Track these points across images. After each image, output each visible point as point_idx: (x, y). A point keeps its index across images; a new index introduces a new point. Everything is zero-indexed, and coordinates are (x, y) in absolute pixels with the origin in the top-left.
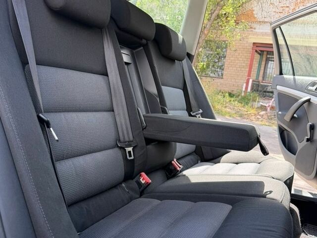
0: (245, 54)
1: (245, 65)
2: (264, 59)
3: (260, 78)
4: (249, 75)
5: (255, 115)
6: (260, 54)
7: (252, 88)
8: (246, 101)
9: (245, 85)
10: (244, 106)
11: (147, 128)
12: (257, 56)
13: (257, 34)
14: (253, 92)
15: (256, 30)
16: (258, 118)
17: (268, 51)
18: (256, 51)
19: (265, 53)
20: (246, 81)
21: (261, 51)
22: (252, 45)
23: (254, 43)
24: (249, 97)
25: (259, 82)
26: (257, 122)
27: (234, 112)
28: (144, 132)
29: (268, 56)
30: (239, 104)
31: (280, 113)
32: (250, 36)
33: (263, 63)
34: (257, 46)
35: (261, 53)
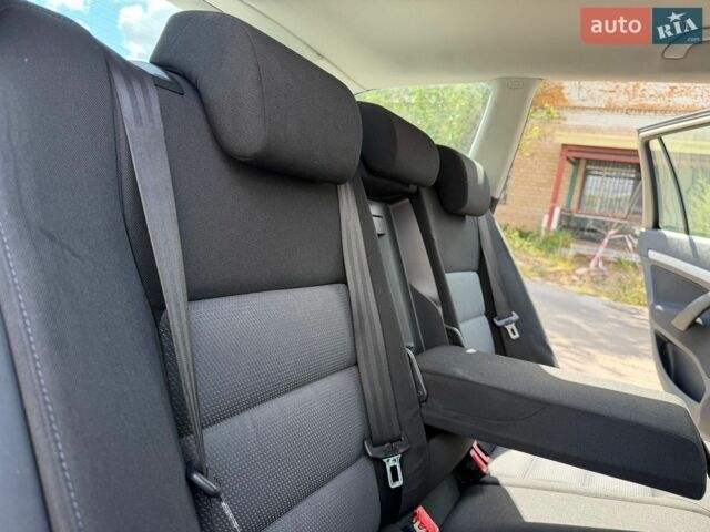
0: (548, 164)
1: (545, 181)
2: (581, 170)
3: (574, 206)
4: (555, 200)
5: (568, 274)
6: (574, 164)
7: (560, 223)
8: (550, 246)
9: (546, 217)
10: (546, 257)
11: (430, 399)
12: (569, 168)
13: (568, 128)
14: (561, 230)
15: (567, 122)
16: (574, 281)
17: (587, 160)
18: (568, 159)
19: (583, 162)
20: (548, 210)
21: (576, 158)
22: (560, 148)
23: (564, 146)
24: (555, 240)
25: (570, 212)
26: (572, 288)
27: (529, 267)
28: (423, 411)
29: (589, 167)
30: (538, 252)
31: (659, 307)
32: (557, 132)
33: (579, 179)
34: (570, 151)
35: (576, 162)
